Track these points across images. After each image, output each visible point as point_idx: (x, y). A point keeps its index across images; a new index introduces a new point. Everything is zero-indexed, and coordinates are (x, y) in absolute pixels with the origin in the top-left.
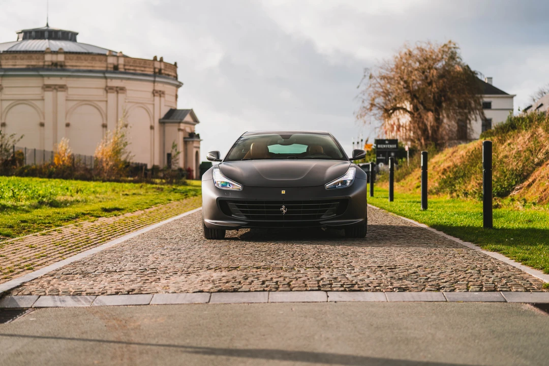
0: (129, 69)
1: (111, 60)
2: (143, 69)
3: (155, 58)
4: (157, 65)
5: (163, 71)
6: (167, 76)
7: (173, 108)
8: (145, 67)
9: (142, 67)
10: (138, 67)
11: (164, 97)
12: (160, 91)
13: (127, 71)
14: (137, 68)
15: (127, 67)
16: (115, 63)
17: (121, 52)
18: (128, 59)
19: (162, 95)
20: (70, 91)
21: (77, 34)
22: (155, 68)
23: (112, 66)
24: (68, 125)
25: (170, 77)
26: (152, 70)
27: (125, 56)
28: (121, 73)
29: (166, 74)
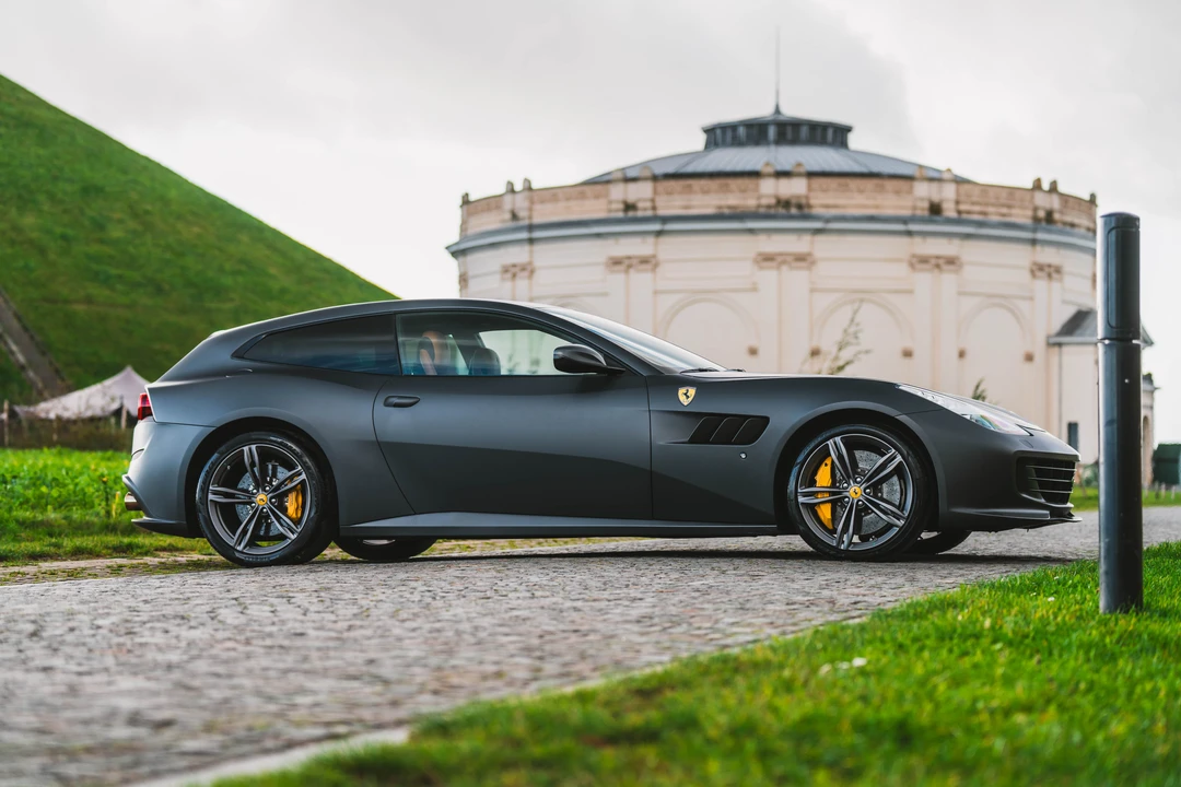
0: (969, 212)
1: (923, 191)
2: (1004, 210)
3: (1037, 185)
4: (1043, 201)
5: (1057, 216)
6: (1068, 229)
7: (1084, 309)
8: (1009, 207)
9: (1003, 205)
10: (993, 205)
11: (1061, 280)
12: (1050, 266)
13: (965, 216)
14: (990, 209)
15: (963, 207)
16: (936, 198)
17: (949, 170)
18: (966, 187)
19: (1055, 275)
21: (848, 129)
22: (1036, 209)
23: (926, 205)
25: (1076, 230)
26: (1029, 213)
27: (959, 181)
28: (950, 221)
29: (1065, 224)
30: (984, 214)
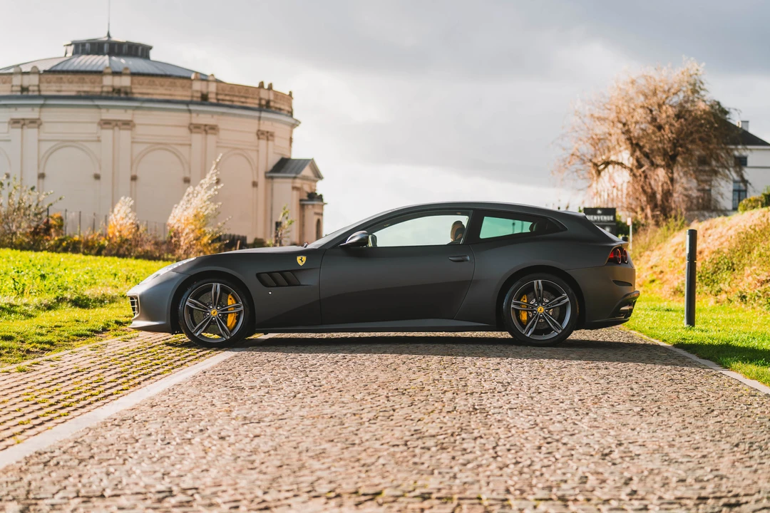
0: (223, 100)
1: (198, 86)
2: (243, 100)
3: (261, 85)
4: (264, 94)
5: (272, 104)
6: (278, 111)
7: (286, 157)
8: (246, 97)
9: (242, 97)
10: (237, 96)
11: (273, 140)
12: (268, 132)
13: (221, 102)
14: (235, 99)
15: (220, 97)
16: (205, 91)
17: (212, 75)
18: (222, 84)
19: (270, 138)
20: (139, 130)
21: (150, 48)
22: (260, 99)
23: (199, 95)
24: (134, 178)
25: (282, 112)
26: (257, 102)
27: (217, 81)
28: (212, 105)
29: (276, 108)
30: (232, 101)
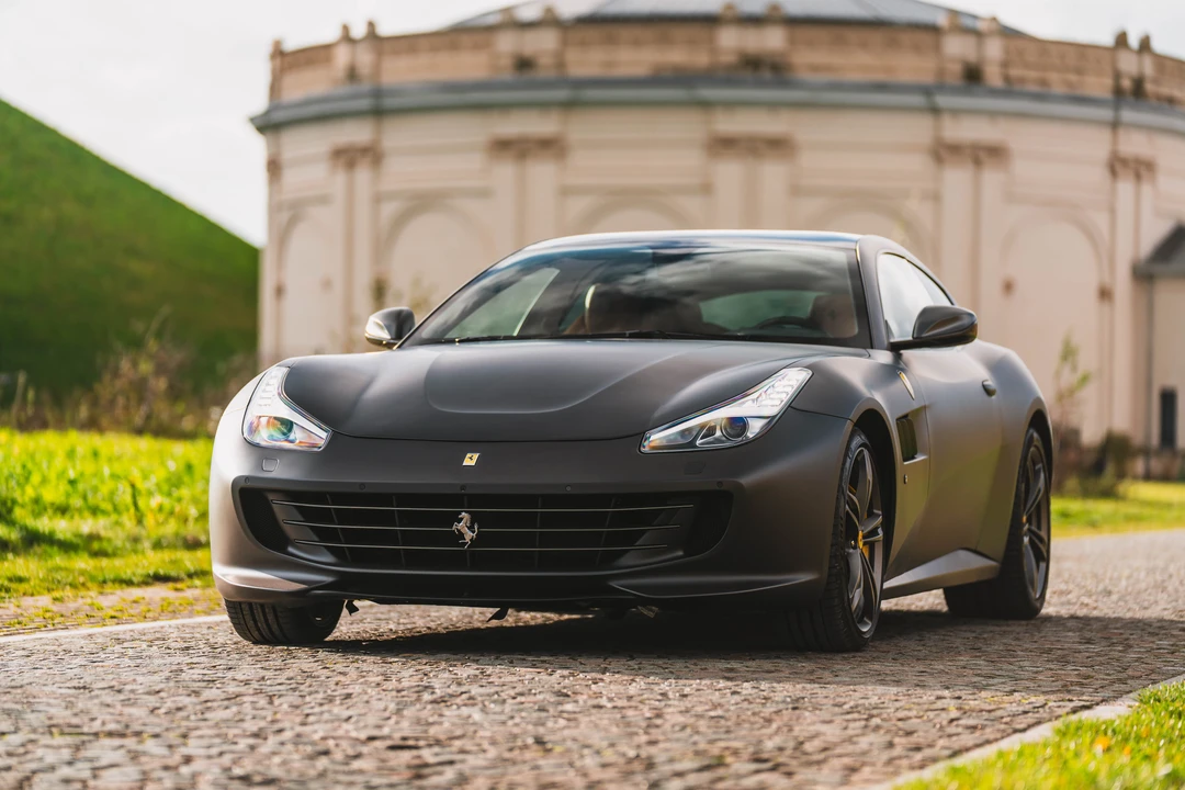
0: (1021, 80)
1: (957, 48)
2: (1074, 78)
3: (1122, 40)
4: (1128, 64)
5: (1149, 87)
6: (1165, 105)
8: (1081, 72)
9: (1071, 70)
10: (1057, 69)
11: (1152, 181)
12: (1138, 159)
13: (1015, 85)
14: (1053, 76)
15: (1015, 72)
16: (973, 58)
17: (993, 17)
18: (1018, 41)
19: (1145, 174)
20: (808, 160)
22: (1117, 75)
23: (959, 68)
25: (1177, 107)
26: (1108, 82)
27: (1009, 34)
28: (994, 93)
29: (1161, 98)
30: (1046, 83)
